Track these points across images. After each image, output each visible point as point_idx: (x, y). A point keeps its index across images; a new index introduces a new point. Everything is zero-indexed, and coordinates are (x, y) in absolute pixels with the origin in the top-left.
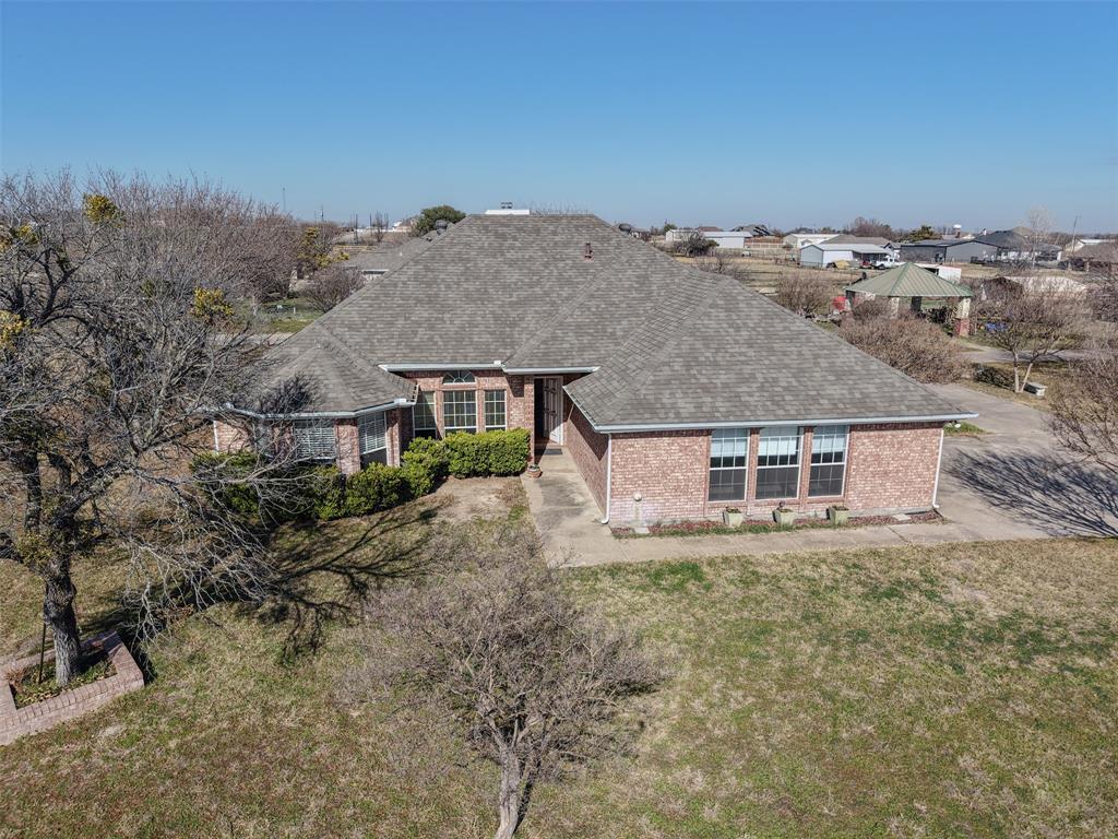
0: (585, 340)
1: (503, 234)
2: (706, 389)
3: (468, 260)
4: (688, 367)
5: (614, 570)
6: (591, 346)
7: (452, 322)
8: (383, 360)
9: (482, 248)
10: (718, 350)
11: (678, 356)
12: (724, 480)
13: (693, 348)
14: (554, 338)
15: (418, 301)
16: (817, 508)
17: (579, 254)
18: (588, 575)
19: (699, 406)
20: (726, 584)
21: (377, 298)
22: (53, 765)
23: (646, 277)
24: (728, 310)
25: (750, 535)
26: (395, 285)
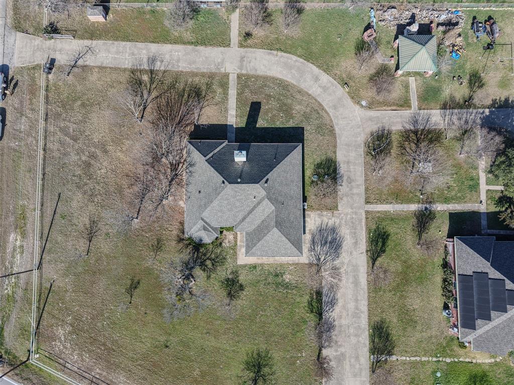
5: (245, 266)
17: (252, 197)
18: (241, 266)
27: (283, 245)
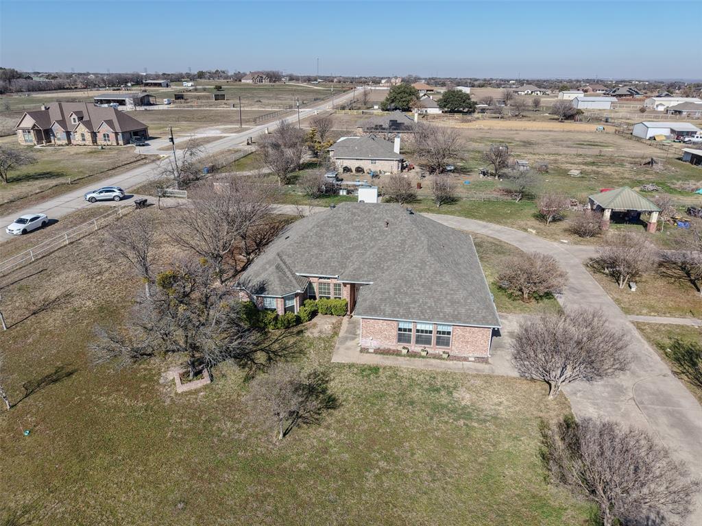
0: (371, 270)
1: (355, 213)
2: (399, 304)
3: (338, 226)
4: (396, 294)
5: (351, 366)
6: (373, 273)
7: (325, 256)
8: (297, 271)
9: (344, 220)
10: (409, 287)
11: (394, 288)
12: (403, 336)
13: (400, 286)
14: (359, 268)
15: (315, 245)
16: (439, 350)
17: (383, 224)
18: (341, 366)
19: (393, 311)
20: (383, 376)
21: (300, 243)
22: (189, 400)
23: (405, 241)
24: (421, 269)
25: (408, 358)
26: (308, 237)
27: (447, 294)
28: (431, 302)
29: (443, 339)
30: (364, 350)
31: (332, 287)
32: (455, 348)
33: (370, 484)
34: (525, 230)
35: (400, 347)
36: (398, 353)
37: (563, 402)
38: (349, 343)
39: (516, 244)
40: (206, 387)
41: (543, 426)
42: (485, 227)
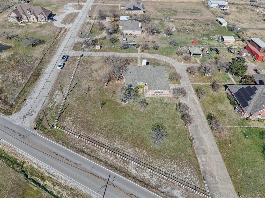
0: (149, 80)
2: (155, 87)
5: (148, 98)
8: (136, 81)
12: (155, 92)
14: (147, 80)
16: (161, 94)
18: (147, 98)
19: (154, 89)
20: (153, 99)
23: (154, 74)
27: (162, 85)
28: (160, 87)
29: (162, 92)
30: (149, 95)
31: (141, 83)
32: (163, 93)
33: (156, 114)
34: (175, 59)
35: (155, 94)
36: (155, 95)
37: (179, 100)
38: (146, 94)
39: (172, 64)
40: (128, 103)
41: (176, 104)
42: (166, 58)
